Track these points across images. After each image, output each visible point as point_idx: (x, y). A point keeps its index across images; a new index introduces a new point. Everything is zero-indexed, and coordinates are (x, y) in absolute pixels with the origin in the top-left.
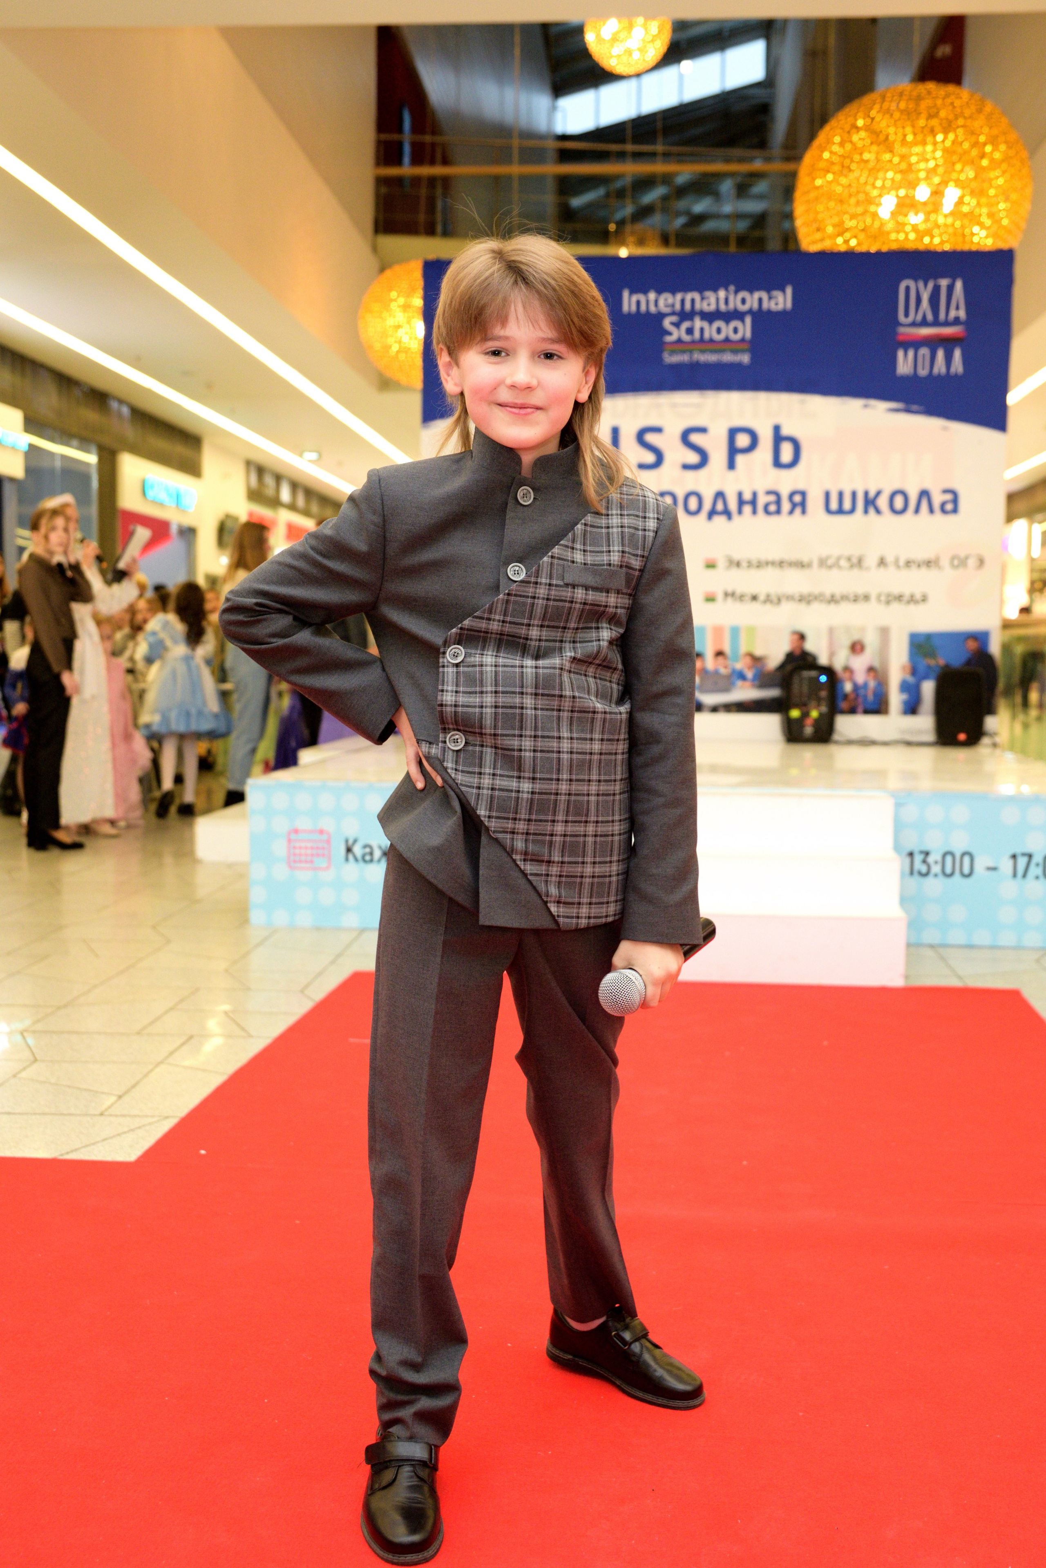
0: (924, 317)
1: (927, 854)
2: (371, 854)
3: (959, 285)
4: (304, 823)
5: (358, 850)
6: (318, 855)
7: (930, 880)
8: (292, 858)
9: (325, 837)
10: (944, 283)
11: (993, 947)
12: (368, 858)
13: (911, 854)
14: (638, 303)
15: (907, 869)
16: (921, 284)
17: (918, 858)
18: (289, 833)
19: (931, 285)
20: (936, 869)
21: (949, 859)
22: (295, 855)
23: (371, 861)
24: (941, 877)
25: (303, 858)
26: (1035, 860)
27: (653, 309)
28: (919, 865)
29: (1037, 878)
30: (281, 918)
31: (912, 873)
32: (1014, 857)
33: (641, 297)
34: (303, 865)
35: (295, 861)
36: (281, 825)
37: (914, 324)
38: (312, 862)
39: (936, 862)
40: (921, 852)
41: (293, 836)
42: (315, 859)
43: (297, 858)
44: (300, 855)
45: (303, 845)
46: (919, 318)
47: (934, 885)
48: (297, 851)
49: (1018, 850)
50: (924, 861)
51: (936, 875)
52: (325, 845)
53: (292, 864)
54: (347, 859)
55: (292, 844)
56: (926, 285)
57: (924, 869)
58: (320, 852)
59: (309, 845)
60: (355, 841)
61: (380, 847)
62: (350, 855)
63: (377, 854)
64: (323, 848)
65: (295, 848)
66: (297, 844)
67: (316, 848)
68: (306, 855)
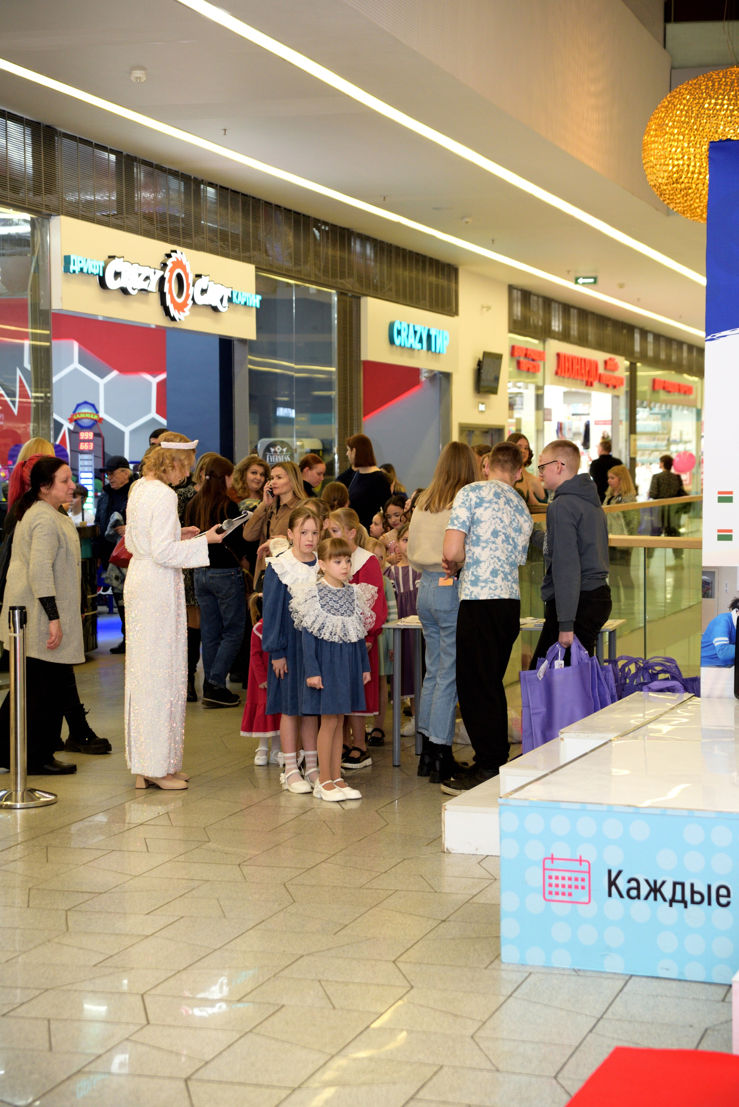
2: (638, 889)
4: (561, 850)
5: (622, 883)
6: (576, 887)
8: (548, 888)
9: (585, 867)
12: (634, 893)
18: (545, 860)
22: (550, 885)
23: (638, 897)
25: (560, 889)
30: (538, 958)
34: (560, 897)
35: (550, 893)
36: (536, 851)
38: (570, 894)
41: (548, 864)
42: (573, 890)
43: (554, 889)
44: (557, 885)
45: (560, 874)
48: (554, 881)
52: (586, 876)
53: (548, 896)
54: (610, 895)
55: (548, 873)
58: (580, 883)
59: (567, 875)
60: (620, 873)
61: (647, 881)
62: (613, 889)
63: (645, 889)
64: (583, 880)
65: (550, 877)
66: (554, 874)
67: (576, 879)
68: (563, 886)
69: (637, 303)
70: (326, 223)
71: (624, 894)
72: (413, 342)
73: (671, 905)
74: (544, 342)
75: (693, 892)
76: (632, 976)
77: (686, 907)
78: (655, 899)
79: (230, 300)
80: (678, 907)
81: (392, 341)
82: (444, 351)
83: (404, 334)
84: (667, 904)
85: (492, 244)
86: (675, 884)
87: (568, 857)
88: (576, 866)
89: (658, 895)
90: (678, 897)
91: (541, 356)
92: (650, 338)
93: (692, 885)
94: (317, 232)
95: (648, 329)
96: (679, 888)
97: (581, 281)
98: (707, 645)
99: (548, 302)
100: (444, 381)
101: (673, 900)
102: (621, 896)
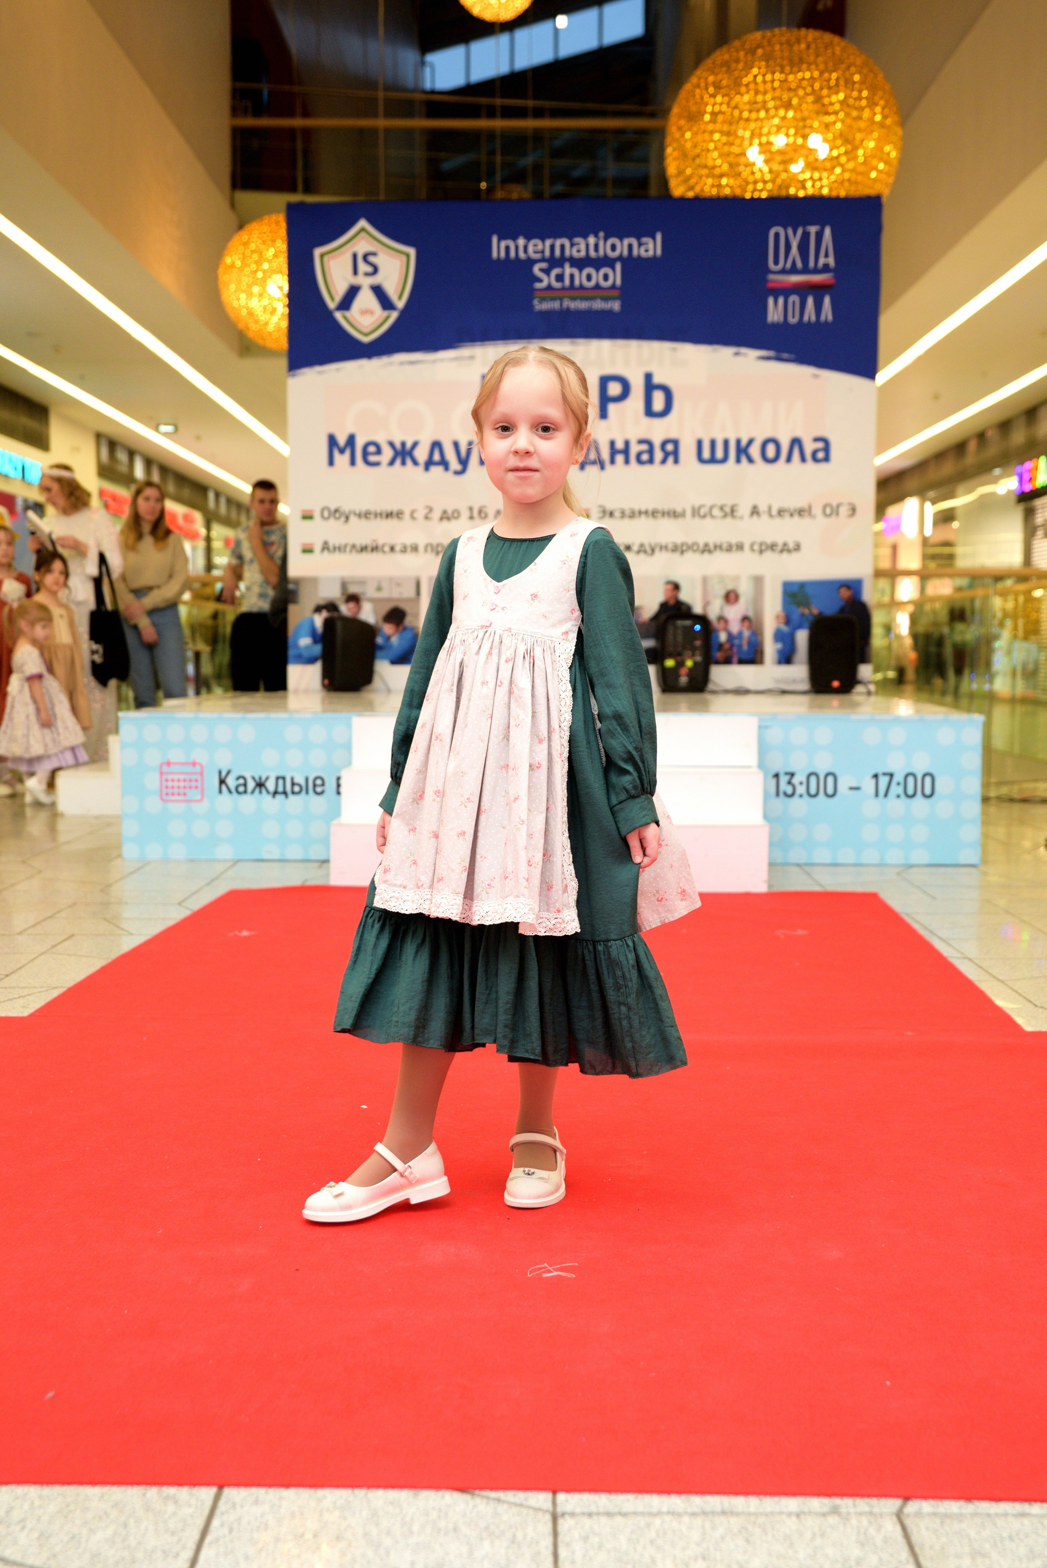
0: (794, 264)
1: (792, 775)
2: (245, 785)
3: (828, 232)
4: (176, 755)
5: (231, 781)
6: (191, 787)
7: (795, 800)
8: (165, 791)
9: (200, 768)
10: (812, 231)
11: (856, 865)
12: (241, 789)
13: (777, 776)
14: (507, 249)
15: (773, 790)
16: (790, 231)
17: (784, 779)
18: (161, 765)
19: (798, 233)
20: (801, 790)
21: (813, 780)
22: (167, 787)
23: (245, 791)
24: (806, 797)
25: (176, 791)
26: (896, 780)
27: (523, 255)
28: (784, 787)
29: (898, 796)
30: (153, 850)
31: (778, 794)
32: (876, 776)
33: (511, 243)
34: (176, 798)
35: (167, 794)
36: (153, 758)
37: (783, 271)
38: (185, 794)
39: (801, 783)
40: (786, 774)
41: (165, 770)
42: (187, 791)
43: (170, 791)
44: (173, 787)
45: (175, 777)
46: (789, 265)
47: (799, 806)
48: (170, 784)
49: (880, 770)
50: (789, 783)
51: (801, 796)
52: (199, 777)
53: (165, 798)
54: (220, 793)
55: (164, 777)
56: (795, 232)
57: (789, 790)
58: (193, 784)
59: (182, 777)
60: (229, 772)
61: (253, 778)
62: (223, 786)
63: (251, 784)
64: (196, 780)
65: (167, 780)
66: (170, 777)
67: (191, 780)
68: (179, 787)
71: (233, 790)
73: (274, 797)
75: (293, 784)
76: (239, 861)
77: (287, 798)
78: (260, 792)
80: (279, 798)
86: (277, 778)
87: (181, 760)
88: (189, 770)
89: (263, 789)
90: (280, 789)
93: (292, 778)
96: (280, 781)
98: (293, 645)
101: (275, 793)
102: (230, 792)
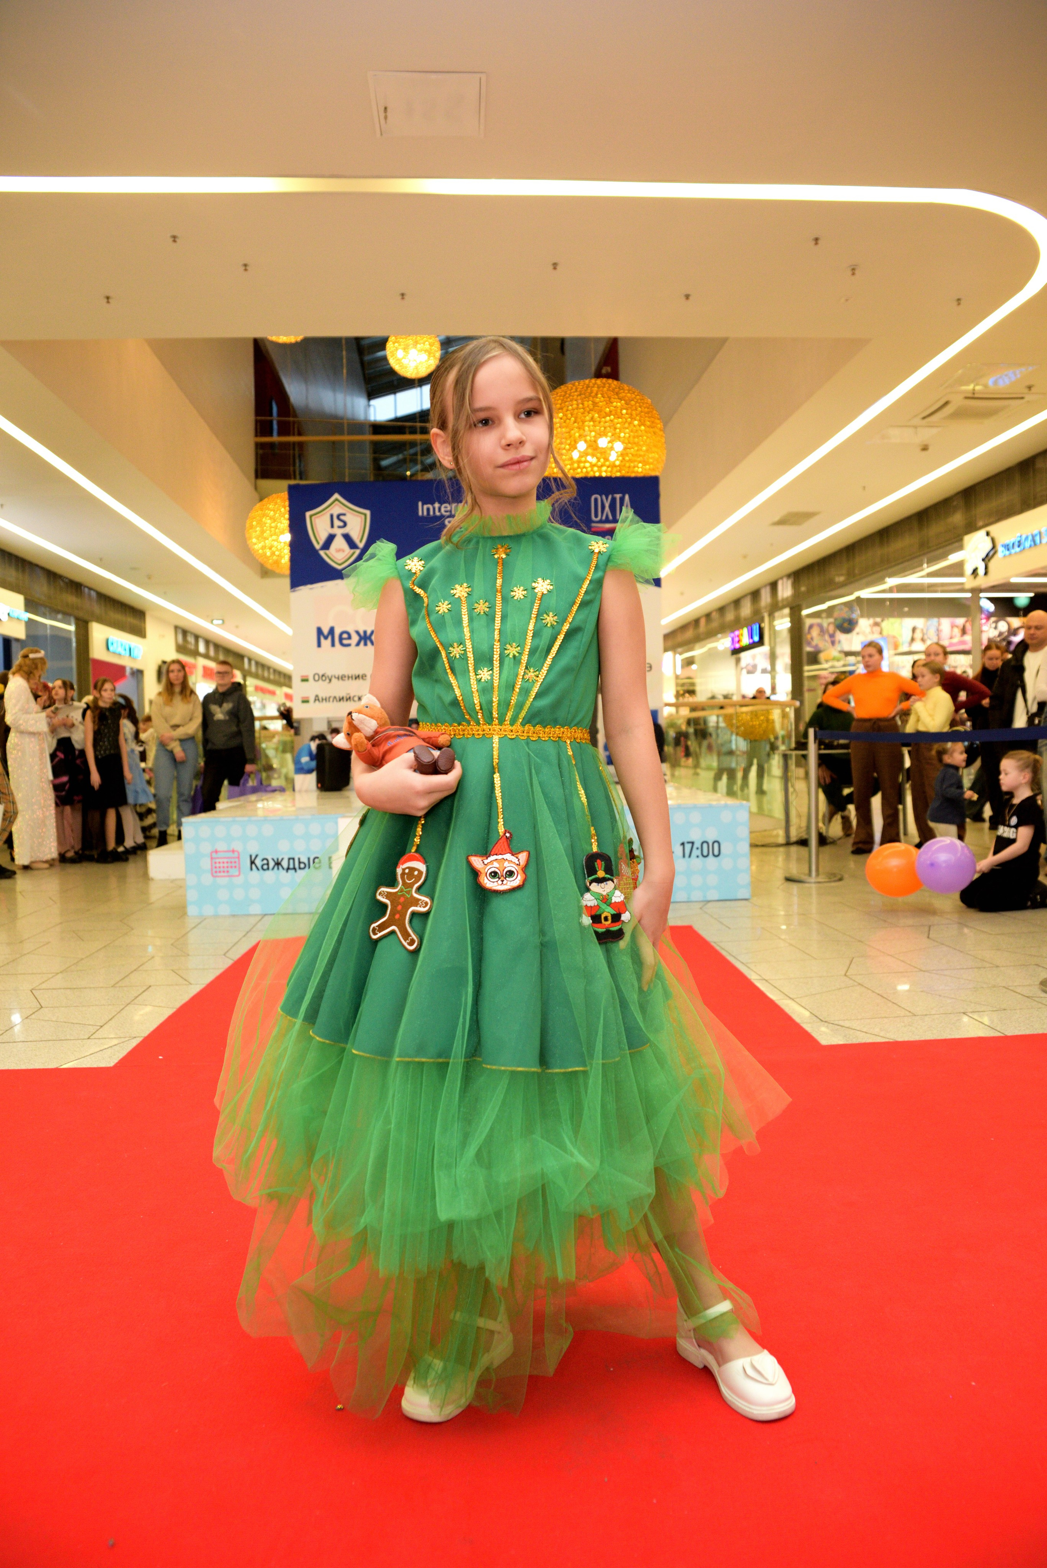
0: (607, 516)
2: (268, 864)
3: (627, 497)
4: (221, 846)
5: (258, 862)
6: (231, 867)
8: (214, 870)
9: (236, 854)
10: (618, 496)
12: (265, 867)
14: (428, 510)
16: (604, 497)
18: (212, 853)
19: (610, 497)
22: (216, 867)
23: (268, 869)
25: (222, 869)
26: (696, 846)
27: (438, 514)
29: (698, 856)
30: (208, 910)
32: (683, 844)
33: (430, 506)
34: (222, 874)
35: (216, 872)
36: (206, 848)
37: (601, 521)
38: (228, 872)
41: (214, 855)
42: (230, 869)
43: (218, 870)
44: (220, 867)
45: (221, 860)
46: (604, 518)
48: (218, 865)
49: (686, 840)
52: (237, 860)
53: (215, 874)
54: (251, 869)
55: (214, 861)
56: (607, 498)
58: (233, 865)
59: (225, 860)
60: (257, 856)
61: (273, 859)
62: (254, 866)
63: (272, 864)
64: (235, 862)
65: (216, 863)
66: (217, 861)
67: (231, 862)
68: (224, 867)
69: (245, 639)
70: (67, 578)
71: (260, 867)
72: (120, 650)
73: (287, 871)
74: (195, 658)
75: (300, 863)
76: (265, 915)
77: (296, 871)
78: (278, 869)
79: (9, 614)
80: (291, 872)
81: (108, 648)
82: (140, 658)
83: (115, 645)
84: (285, 871)
85: (164, 595)
86: (289, 859)
87: (225, 849)
88: (230, 855)
89: (280, 867)
90: (291, 866)
91: (194, 666)
92: (253, 663)
93: (299, 859)
94: (62, 583)
95: (252, 657)
96: (291, 861)
97: (215, 622)
98: (297, 762)
99: (197, 637)
100: (140, 675)
101: (288, 869)
102: (258, 869)
